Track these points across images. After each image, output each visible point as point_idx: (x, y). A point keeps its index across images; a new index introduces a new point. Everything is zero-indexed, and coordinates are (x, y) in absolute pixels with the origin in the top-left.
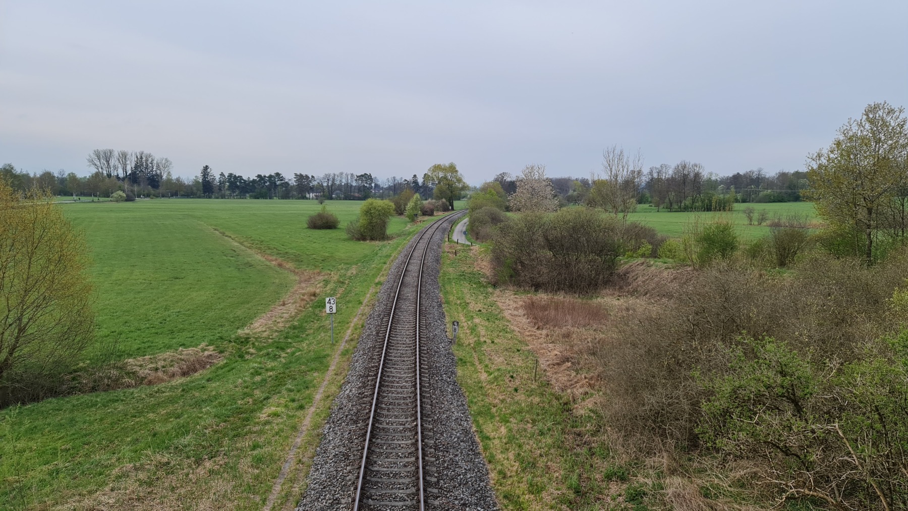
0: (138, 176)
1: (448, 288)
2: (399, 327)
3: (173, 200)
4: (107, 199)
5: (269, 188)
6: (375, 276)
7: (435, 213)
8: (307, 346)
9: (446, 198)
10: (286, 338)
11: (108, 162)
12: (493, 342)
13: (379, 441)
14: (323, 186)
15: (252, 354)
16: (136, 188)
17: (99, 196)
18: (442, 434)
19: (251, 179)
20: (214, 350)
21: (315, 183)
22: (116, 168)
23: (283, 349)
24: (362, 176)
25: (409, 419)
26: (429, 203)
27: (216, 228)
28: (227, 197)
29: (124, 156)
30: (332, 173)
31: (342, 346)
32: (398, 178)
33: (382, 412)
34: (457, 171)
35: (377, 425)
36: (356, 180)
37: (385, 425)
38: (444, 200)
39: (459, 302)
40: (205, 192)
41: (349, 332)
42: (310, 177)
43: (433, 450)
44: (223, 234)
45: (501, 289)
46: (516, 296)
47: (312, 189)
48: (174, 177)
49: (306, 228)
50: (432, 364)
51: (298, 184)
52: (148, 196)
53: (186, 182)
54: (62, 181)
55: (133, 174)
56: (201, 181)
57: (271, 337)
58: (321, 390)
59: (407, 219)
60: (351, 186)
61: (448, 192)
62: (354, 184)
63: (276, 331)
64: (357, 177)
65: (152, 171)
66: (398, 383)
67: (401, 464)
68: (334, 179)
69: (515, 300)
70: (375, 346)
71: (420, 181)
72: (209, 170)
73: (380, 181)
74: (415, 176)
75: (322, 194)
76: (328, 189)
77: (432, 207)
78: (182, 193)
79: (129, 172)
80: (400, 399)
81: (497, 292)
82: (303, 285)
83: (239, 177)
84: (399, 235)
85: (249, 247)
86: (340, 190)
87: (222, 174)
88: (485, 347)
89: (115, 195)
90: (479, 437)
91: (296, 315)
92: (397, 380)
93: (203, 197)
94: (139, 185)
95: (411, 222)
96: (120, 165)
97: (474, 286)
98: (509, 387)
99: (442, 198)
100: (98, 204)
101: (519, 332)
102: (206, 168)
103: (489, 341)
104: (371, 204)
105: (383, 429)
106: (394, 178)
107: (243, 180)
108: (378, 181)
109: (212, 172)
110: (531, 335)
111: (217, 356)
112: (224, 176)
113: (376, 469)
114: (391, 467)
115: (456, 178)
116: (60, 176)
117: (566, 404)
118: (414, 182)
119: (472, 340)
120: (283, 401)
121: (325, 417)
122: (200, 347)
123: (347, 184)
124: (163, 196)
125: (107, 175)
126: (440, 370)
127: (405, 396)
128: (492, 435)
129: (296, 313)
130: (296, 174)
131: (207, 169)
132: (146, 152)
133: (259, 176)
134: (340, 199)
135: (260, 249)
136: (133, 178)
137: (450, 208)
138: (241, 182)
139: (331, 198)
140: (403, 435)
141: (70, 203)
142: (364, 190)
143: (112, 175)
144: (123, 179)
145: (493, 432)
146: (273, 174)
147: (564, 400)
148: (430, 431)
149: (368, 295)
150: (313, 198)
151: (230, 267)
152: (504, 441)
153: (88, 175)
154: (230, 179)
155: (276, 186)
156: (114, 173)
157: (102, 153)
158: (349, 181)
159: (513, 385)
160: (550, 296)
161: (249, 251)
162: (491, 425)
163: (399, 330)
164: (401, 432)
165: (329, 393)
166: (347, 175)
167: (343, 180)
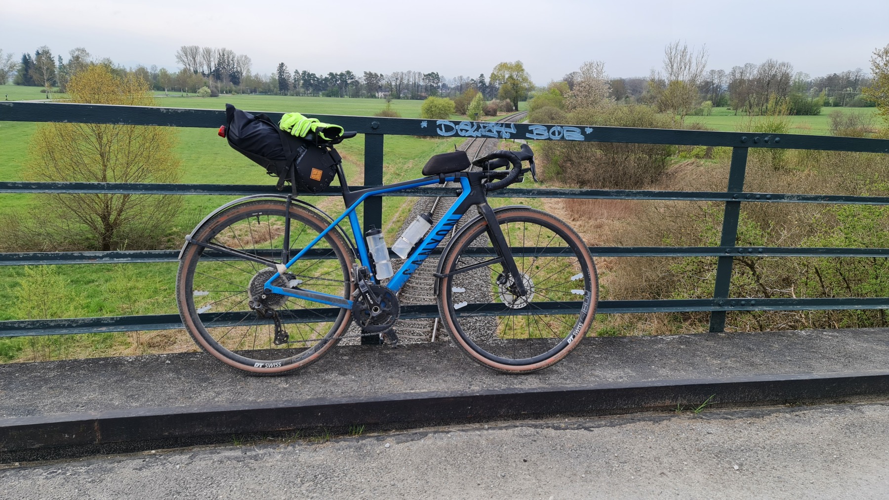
0: (221, 72)
3: (253, 96)
4: (194, 94)
5: (340, 87)
7: (498, 113)
9: (510, 99)
11: (194, 58)
14: (391, 86)
16: (219, 84)
17: (188, 92)
19: (324, 77)
20: (281, 225)
21: (383, 82)
22: (201, 65)
24: (429, 75)
26: (493, 103)
28: (301, 95)
29: (208, 52)
30: (400, 71)
32: (465, 77)
34: (523, 70)
36: (423, 79)
38: (508, 100)
40: (281, 89)
42: (379, 76)
45: (547, 185)
47: (380, 88)
48: (253, 73)
51: (368, 83)
52: (230, 92)
53: (264, 79)
54: (155, 76)
55: (217, 70)
56: (277, 78)
59: (469, 118)
60: (419, 86)
61: (513, 92)
62: (422, 83)
64: (425, 76)
65: (233, 68)
68: (402, 79)
71: (487, 80)
72: (284, 68)
73: (447, 80)
74: (482, 75)
75: (390, 92)
76: (396, 88)
77: (495, 107)
78: (260, 90)
79: (213, 69)
83: (312, 74)
86: (408, 89)
87: (297, 72)
88: (518, 233)
89: (201, 90)
93: (280, 94)
94: (222, 81)
96: (205, 62)
99: (506, 98)
100: (187, 99)
102: (282, 65)
104: (433, 102)
106: (461, 77)
107: (316, 78)
108: (445, 80)
109: (287, 69)
115: (522, 77)
116: (153, 72)
118: (481, 82)
122: (270, 222)
123: (415, 83)
124: (243, 93)
125: (194, 71)
130: (365, 73)
131: (282, 67)
132: (228, 48)
133: (331, 74)
134: (408, 99)
136: (217, 75)
137: (514, 108)
138: (314, 80)
139: (399, 98)
141: (163, 98)
142: (431, 89)
143: (198, 71)
144: (208, 76)
146: (344, 73)
150: (381, 98)
153: (177, 71)
154: (304, 77)
155: (347, 84)
156: (200, 70)
157: (188, 50)
158: (417, 81)
159: (536, 263)
166: (415, 74)
167: (411, 79)
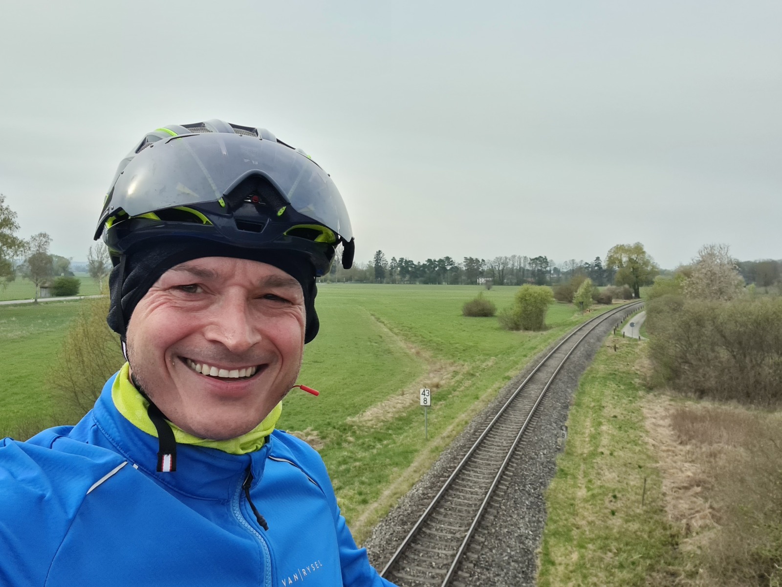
1: (587, 388)
2: (503, 427)
3: (347, 285)
5: (438, 273)
6: (507, 369)
7: (613, 301)
8: (402, 439)
9: (629, 284)
10: (388, 429)
12: (611, 454)
13: (419, 547)
14: (493, 271)
15: (350, 442)
18: (491, 550)
19: (421, 264)
20: (318, 435)
21: (485, 268)
23: (380, 440)
24: (536, 259)
25: (462, 529)
26: (608, 290)
27: (373, 313)
28: (397, 282)
30: (503, 256)
31: (436, 442)
32: (578, 261)
33: (437, 517)
34: (644, 253)
35: (424, 529)
36: (530, 264)
37: (433, 531)
38: (627, 286)
39: (593, 404)
40: (377, 277)
41: (450, 428)
42: (481, 261)
43: (472, 565)
44: (378, 319)
45: (656, 393)
46: (672, 403)
47: (482, 274)
49: (461, 315)
50: (519, 471)
51: (468, 269)
52: (325, 280)
56: (374, 266)
57: (374, 427)
58: (392, 487)
59: (576, 308)
60: (525, 270)
61: (632, 276)
62: (528, 267)
63: (383, 421)
64: (531, 260)
66: (471, 487)
67: (430, 574)
68: (505, 263)
69: (669, 407)
70: (465, 445)
71: (604, 264)
72: (381, 255)
73: (557, 264)
74: (598, 258)
75: (492, 278)
76: (499, 274)
77: (609, 294)
78: (356, 278)
80: (465, 505)
81: (650, 396)
82: (431, 375)
83: (410, 261)
84: (558, 325)
85: (396, 334)
86: (512, 274)
87: (394, 259)
88: (598, 460)
90: (542, 560)
91: (410, 406)
92: (471, 484)
93: (376, 282)
95: (580, 311)
97: (622, 387)
98: (606, 508)
99: (625, 284)
101: (653, 445)
103: (607, 452)
104: (527, 290)
105: (430, 535)
106: (573, 260)
107: (413, 264)
108: (554, 264)
109: (384, 257)
110: (668, 451)
111: (318, 441)
112: (395, 260)
113: (400, 575)
114: (418, 576)
115: (643, 260)
117: (672, 536)
118: (597, 265)
119: (587, 450)
120: (351, 493)
121: (382, 514)
122: (305, 431)
123: (520, 268)
124: (339, 281)
126: (526, 479)
127: (471, 503)
128: (559, 560)
129: (411, 404)
130: (466, 258)
131: (379, 254)
133: (429, 261)
134: (512, 285)
135: (406, 335)
137: (633, 295)
138: (411, 267)
139: (502, 284)
140: (448, 544)
142: (538, 274)
145: (561, 556)
146: (442, 259)
147: (674, 530)
148: (479, 544)
149: (490, 390)
150: (482, 284)
151: (369, 353)
152: (571, 568)
154: (401, 264)
155: (446, 270)
158: (522, 265)
159: (612, 506)
160: (717, 405)
161: (395, 338)
162: (562, 549)
163: (502, 430)
164: (446, 541)
165: (399, 490)
166: (520, 258)
167: (516, 264)
